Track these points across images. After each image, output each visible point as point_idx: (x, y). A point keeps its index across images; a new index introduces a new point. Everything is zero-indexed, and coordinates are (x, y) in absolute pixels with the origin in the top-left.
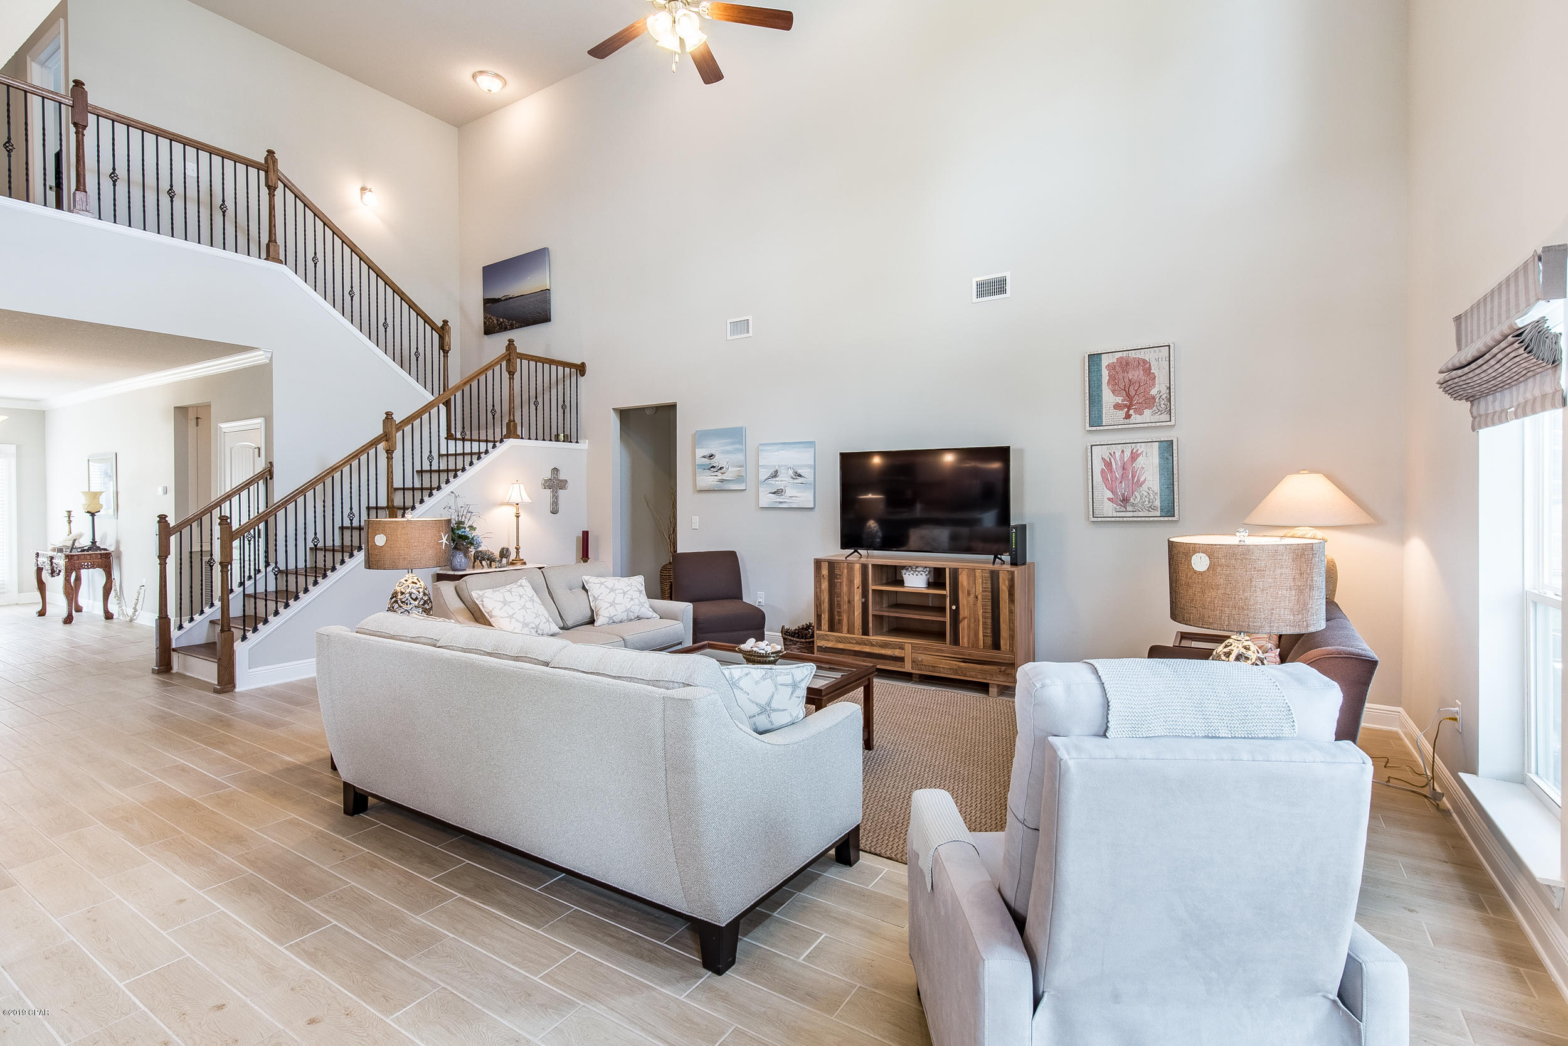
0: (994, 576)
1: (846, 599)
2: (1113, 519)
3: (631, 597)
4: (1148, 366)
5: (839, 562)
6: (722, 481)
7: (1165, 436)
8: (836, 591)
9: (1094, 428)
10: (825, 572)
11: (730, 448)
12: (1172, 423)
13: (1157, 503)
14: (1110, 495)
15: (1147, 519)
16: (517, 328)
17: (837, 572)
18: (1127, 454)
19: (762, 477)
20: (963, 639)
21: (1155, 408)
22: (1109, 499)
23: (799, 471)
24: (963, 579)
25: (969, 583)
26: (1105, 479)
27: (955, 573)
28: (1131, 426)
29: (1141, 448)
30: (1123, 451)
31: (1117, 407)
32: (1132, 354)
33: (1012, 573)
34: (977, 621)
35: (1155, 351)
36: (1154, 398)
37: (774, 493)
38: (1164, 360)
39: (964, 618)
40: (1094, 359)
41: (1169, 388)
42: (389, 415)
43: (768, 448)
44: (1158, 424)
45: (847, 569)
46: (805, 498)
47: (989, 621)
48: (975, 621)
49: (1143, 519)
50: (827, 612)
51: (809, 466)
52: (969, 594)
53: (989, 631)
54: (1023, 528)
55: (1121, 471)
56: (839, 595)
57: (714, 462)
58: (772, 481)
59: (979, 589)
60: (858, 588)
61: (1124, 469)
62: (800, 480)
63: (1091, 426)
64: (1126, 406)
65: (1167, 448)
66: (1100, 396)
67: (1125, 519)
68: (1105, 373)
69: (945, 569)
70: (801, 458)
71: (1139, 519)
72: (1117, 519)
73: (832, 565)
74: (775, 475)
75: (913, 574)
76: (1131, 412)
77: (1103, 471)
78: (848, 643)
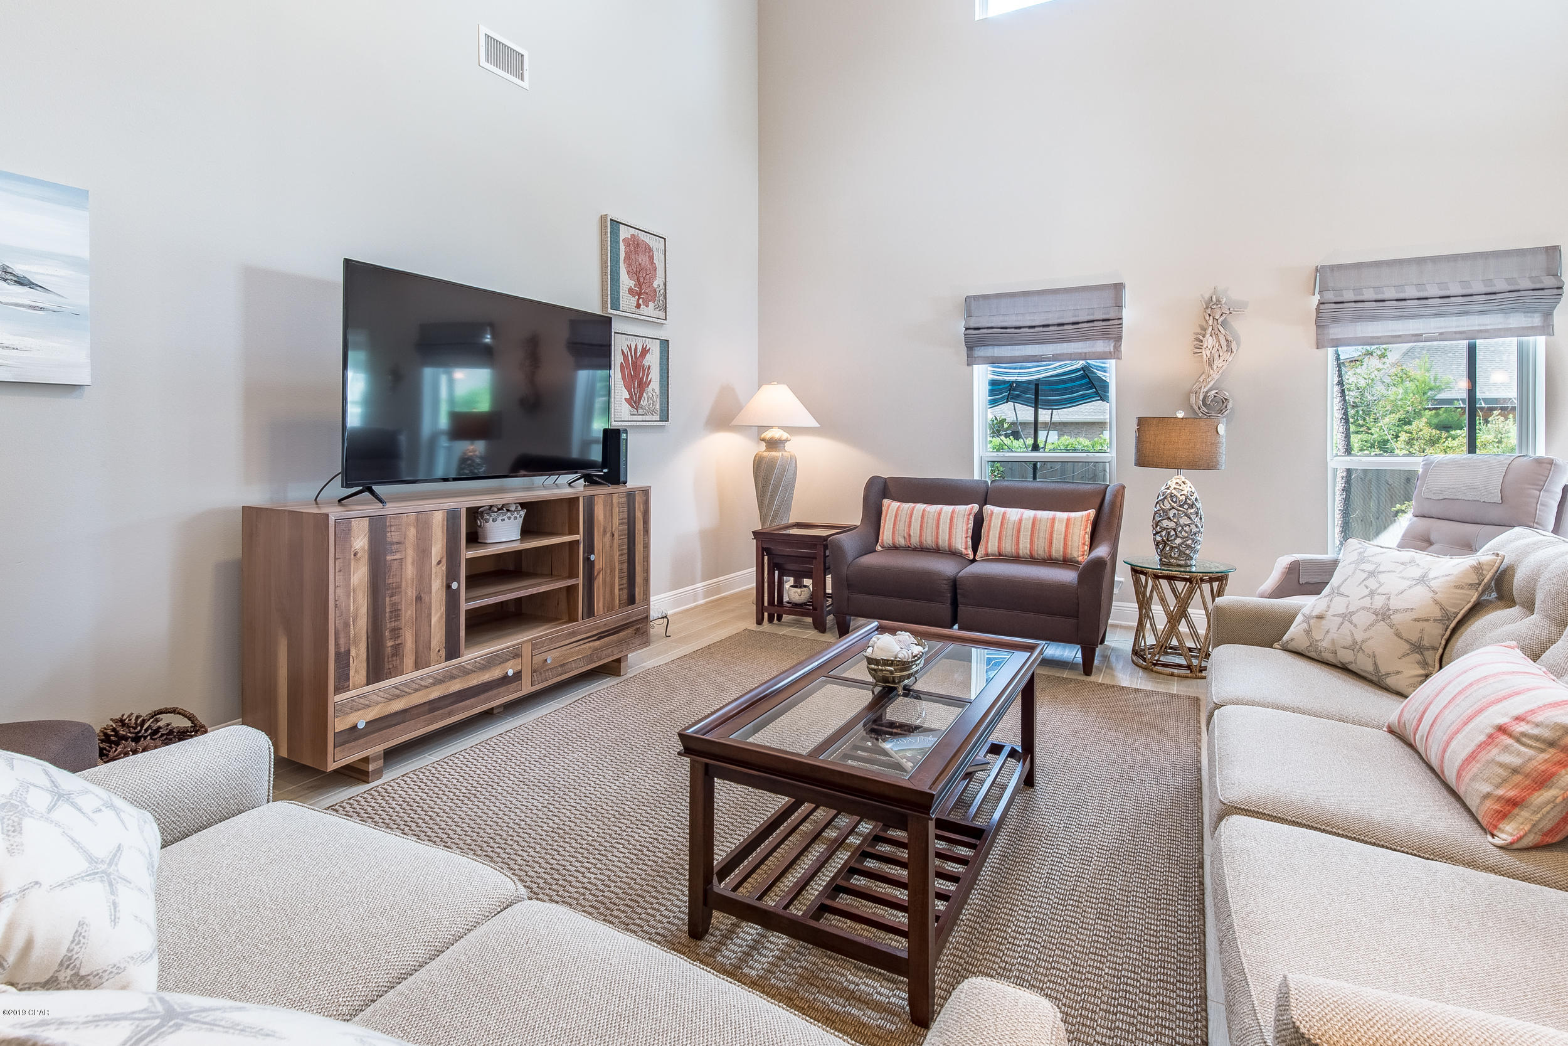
1: (410, 593)
8: (390, 581)
10: (361, 543)
17: (393, 536)
20: (598, 602)
24: (599, 511)
25: (605, 517)
27: (590, 504)
33: (647, 493)
39: (599, 571)
45: (417, 527)
48: (611, 571)
50: (364, 638)
52: (605, 533)
56: (397, 589)
59: (615, 522)
60: (439, 563)
69: (578, 498)
73: (377, 522)
78: (417, 690)
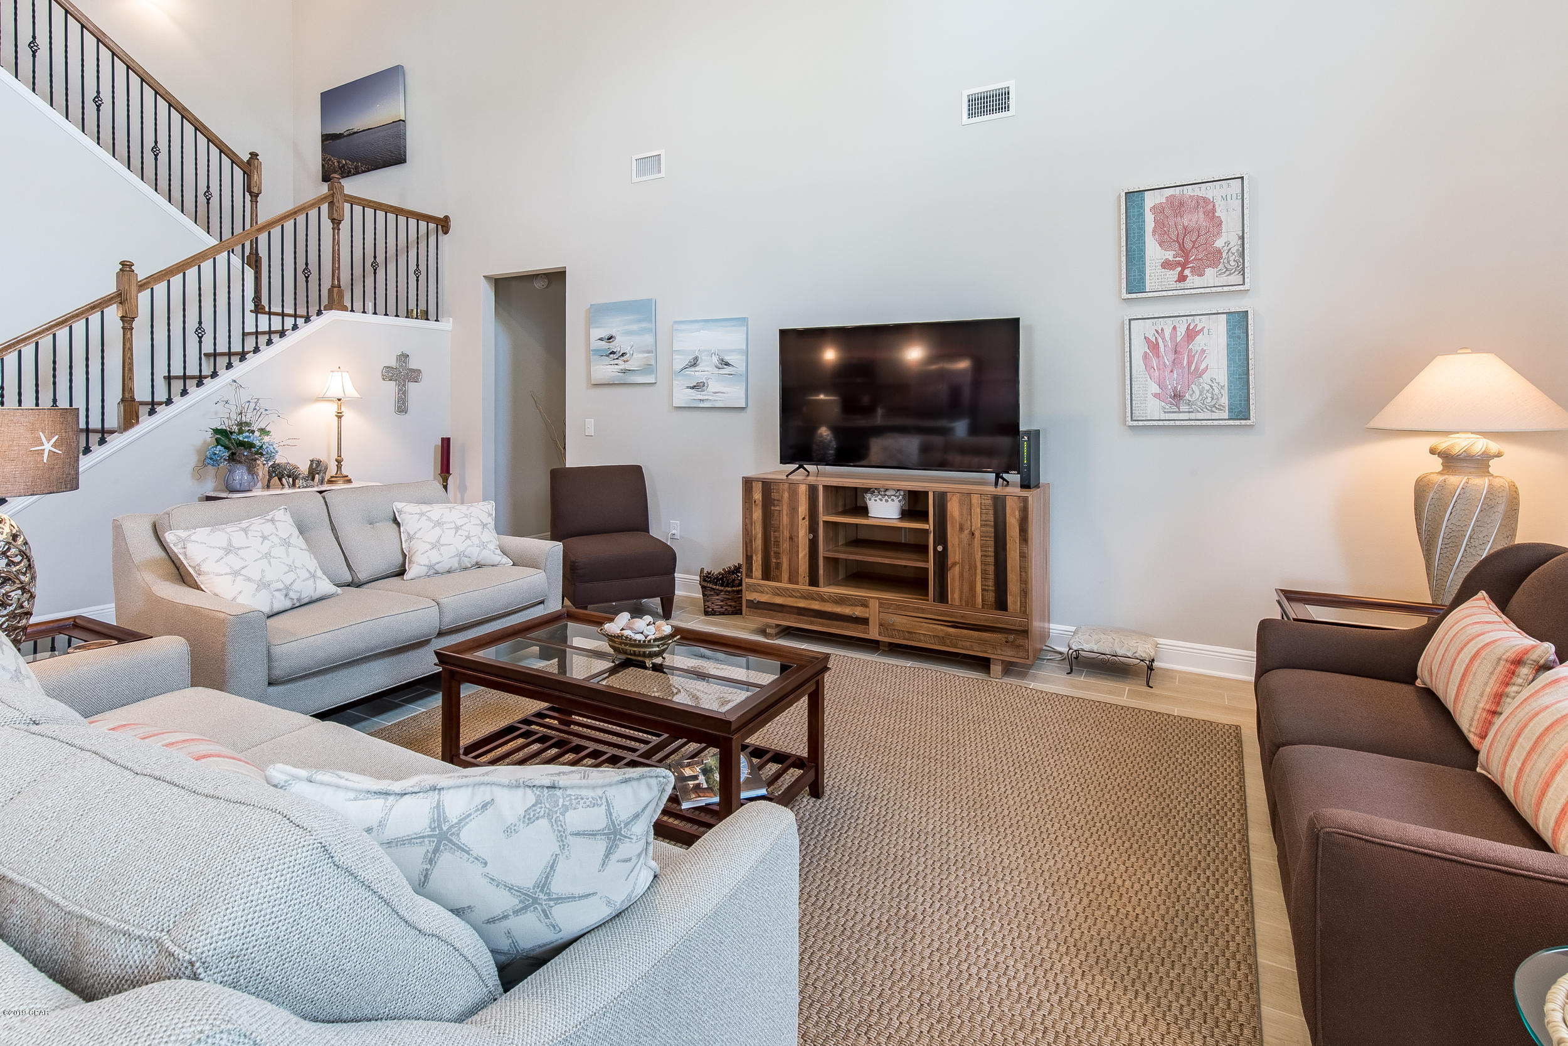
0: (999, 503)
1: (786, 534)
2: (1161, 423)
3: (467, 534)
4: (1210, 207)
5: (777, 482)
6: (624, 371)
7: (1236, 305)
8: (773, 522)
9: (1134, 296)
10: (757, 496)
11: (635, 327)
12: (1246, 287)
13: (1224, 401)
14: (1155, 389)
15: (1209, 423)
16: (364, 172)
17: (774, 495)
18: (1182, 330)
19: (677, 367)
20: (953, 592)
21: (1221, 266)
22: (1156, 396)
23: (727, 358)
24: (954, 508)
25: (961, 514)
26: (1148, 366)
27: (942, 499)
28: (1187, 292)
29: (1201, 323)
30: (1174, 328)
31: (1167, 265)
32: (1189, 191)
33: (1025, 500)
34: (973, 568)
35: (1221, 186)
36: (1219, 252)
37: (693, 388)
38: (1234, 197)
39: (954, 564)
40: (1134, 198)
41: (1243, 238)
42: (126, 267)
43: (683, 327)
44: (1226, 289)
45: (789, 492)
46: (734, 394)
47: (991, 569)
48: (970, 569)
49: (1204, 423)
50: (760, 552)
51: (739, 351)
52: (961, 529)
53: (991, 583)
54: (1035, 435)
55: (1172, 356)
56: (777, 529)
57: (614, 346)
58: (688, 372)
59: (977, 522)
60: (804, 519)
61: (1176, 352)
62: (728, 370)
63: (1129, 292)
64: (1178, 264)
65: (1239, 322)
66: (1142, 250)
67: (1178, 423)
68: (1149, 219)
69: (926, 493)
70: (729, 341)
71: (1198, 423)
72: (1166, 423)
73: (767, 486)
74: (694, 363)
75: (881, 500)
76: (1187, 272)
77: (1145, 356)
78: (790, 596)
